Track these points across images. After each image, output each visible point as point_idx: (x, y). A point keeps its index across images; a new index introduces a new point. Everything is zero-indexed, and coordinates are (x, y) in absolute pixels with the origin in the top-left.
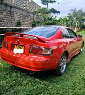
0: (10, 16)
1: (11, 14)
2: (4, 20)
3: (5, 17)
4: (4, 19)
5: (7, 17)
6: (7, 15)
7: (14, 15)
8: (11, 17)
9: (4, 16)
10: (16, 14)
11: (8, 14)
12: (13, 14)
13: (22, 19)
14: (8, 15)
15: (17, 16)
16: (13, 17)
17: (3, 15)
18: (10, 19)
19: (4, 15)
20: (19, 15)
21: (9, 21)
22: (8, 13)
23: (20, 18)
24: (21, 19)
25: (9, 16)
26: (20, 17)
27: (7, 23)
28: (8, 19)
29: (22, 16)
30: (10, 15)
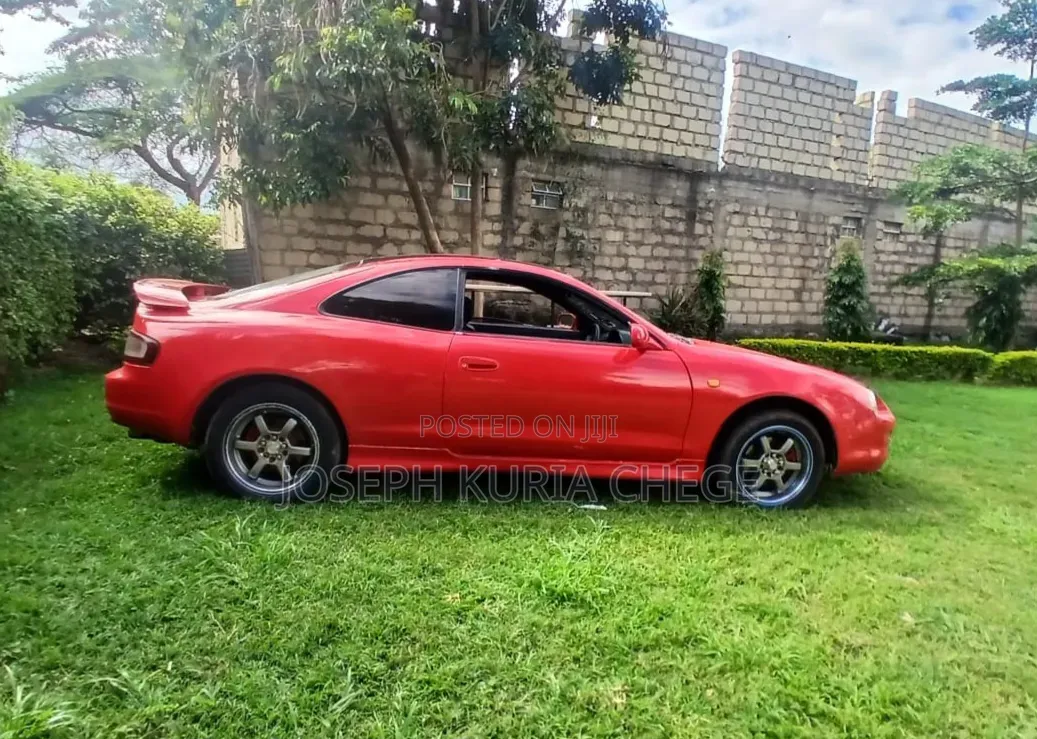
0: (679, 234)
1: (691, 218)
2: (626, 257)
3: (639, 244)
4: (632, 250)
5: (658, 239)
6: (657, 230)
7: (720, 226)
8: (685, 241)
9: (633, 236)
10: (736, 220)
11: (668, 219)
12: (709, 216)
13: (793, 249)
14: (667, 225)
15: (744, 232)
16: (703, 242)
17: (624, 229)
18: (681, 253)
19: (637, 230)
20: (768, 223)
21: (670, 265)
22: (669, 213)
23: (780, 241)
24: (781, 249)
25: (671, 232)
26: (772, 236)
27: (648, 278)
28: (666, 253)
29: (794, 226)
30: (681, 227)
